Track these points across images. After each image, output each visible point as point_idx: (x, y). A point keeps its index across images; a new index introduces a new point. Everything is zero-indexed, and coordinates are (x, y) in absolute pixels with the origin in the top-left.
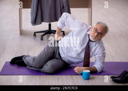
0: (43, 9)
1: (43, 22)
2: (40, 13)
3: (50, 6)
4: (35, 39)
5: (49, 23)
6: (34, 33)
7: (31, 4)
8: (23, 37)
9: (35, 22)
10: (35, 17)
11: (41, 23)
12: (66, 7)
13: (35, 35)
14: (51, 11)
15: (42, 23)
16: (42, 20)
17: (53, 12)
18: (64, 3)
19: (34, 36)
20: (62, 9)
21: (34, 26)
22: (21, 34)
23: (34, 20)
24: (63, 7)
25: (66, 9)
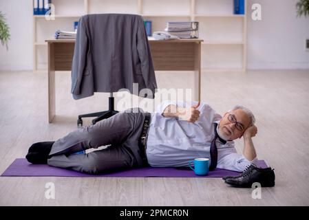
0: (96, 64)
1: (96, 91)
2: (91, 71)
3: (112, 57)
5: (109, 95)
6: (78, 118)
9: (80, 91)
10: (79, 80)
11: (93, 94)
12: (143, 61)
13: (80, 122)
14: (113, 68)
15: (95, 93)
16: (95, 89)
17: (118, 70)
19: (78, 123)
20: (137, 64)
22: (51, 122)
23: (78, 86)
24: (139, 61)
25: (145, 64)
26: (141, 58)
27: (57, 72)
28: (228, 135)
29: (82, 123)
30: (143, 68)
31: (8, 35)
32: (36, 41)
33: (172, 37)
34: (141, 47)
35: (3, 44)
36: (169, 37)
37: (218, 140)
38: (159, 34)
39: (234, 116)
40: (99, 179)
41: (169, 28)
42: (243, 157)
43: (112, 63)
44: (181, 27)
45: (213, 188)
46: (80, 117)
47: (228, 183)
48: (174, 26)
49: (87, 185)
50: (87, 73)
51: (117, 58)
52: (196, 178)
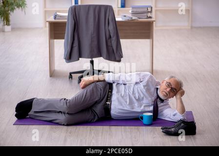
0: (81, 39)
2: (77, 44)
3: (91, 35)
4: (71, 82)
5: (90, 59)
6: (69, 74)
7: (65, 33)
8: (53, 79)
9: (69, 58)
10: (69, 50)
11: (79, 59)
13: (71, 76)
14: (92, 41)
15: (80, 59)
16: (80, 56)
17: (95, 43)
18: (111, 31)
19: (69, 78)
20: (109, 39)
21: (69, 64)
22: (51, 76)
23: (68, 54)
24: (110, 37)
25: (114, 39)
26: (112, 35)
27: (55, 40)
28: (166, 96)
29: (72, 78)
30: (113, 42)
31: (26, 4)
32: (45, 7)
33: (134, 18)
34: (111, 27)
35: (22, 10)
36: (132, 18)
37: (158, 100)
38: (125, 16)
39: (170, 83)
40: (78, 127)
41: (132, 12)
42: (176, 112)
43: (92, 38)
44: (140, 10)
45: (155, 136)
46: (71, 74)
47: (164, 132)
48: (135, 10)
49: (70, 133)
50: (75, 45)
51: (95, 35)
52: (144, 127)
